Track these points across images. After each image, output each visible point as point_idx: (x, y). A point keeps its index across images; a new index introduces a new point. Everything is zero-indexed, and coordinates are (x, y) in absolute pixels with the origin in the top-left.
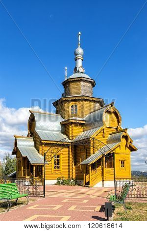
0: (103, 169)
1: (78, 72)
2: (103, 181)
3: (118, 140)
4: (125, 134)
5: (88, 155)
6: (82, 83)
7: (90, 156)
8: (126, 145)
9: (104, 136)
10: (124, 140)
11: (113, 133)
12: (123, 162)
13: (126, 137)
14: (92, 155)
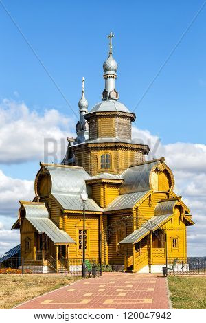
0: (149, 250)
1: (110, 98)
2: (150, 265)
3: (170, 211)
4: (178, 204)
5: (129, 230)
6: (117, 119)
7: (132, 232)
8: (180, 218)
9: (150, 205)
10: (177, 212)
11: (162, 201)
12: (175, 241)
13: (180, 208)
14: (136, 231)
